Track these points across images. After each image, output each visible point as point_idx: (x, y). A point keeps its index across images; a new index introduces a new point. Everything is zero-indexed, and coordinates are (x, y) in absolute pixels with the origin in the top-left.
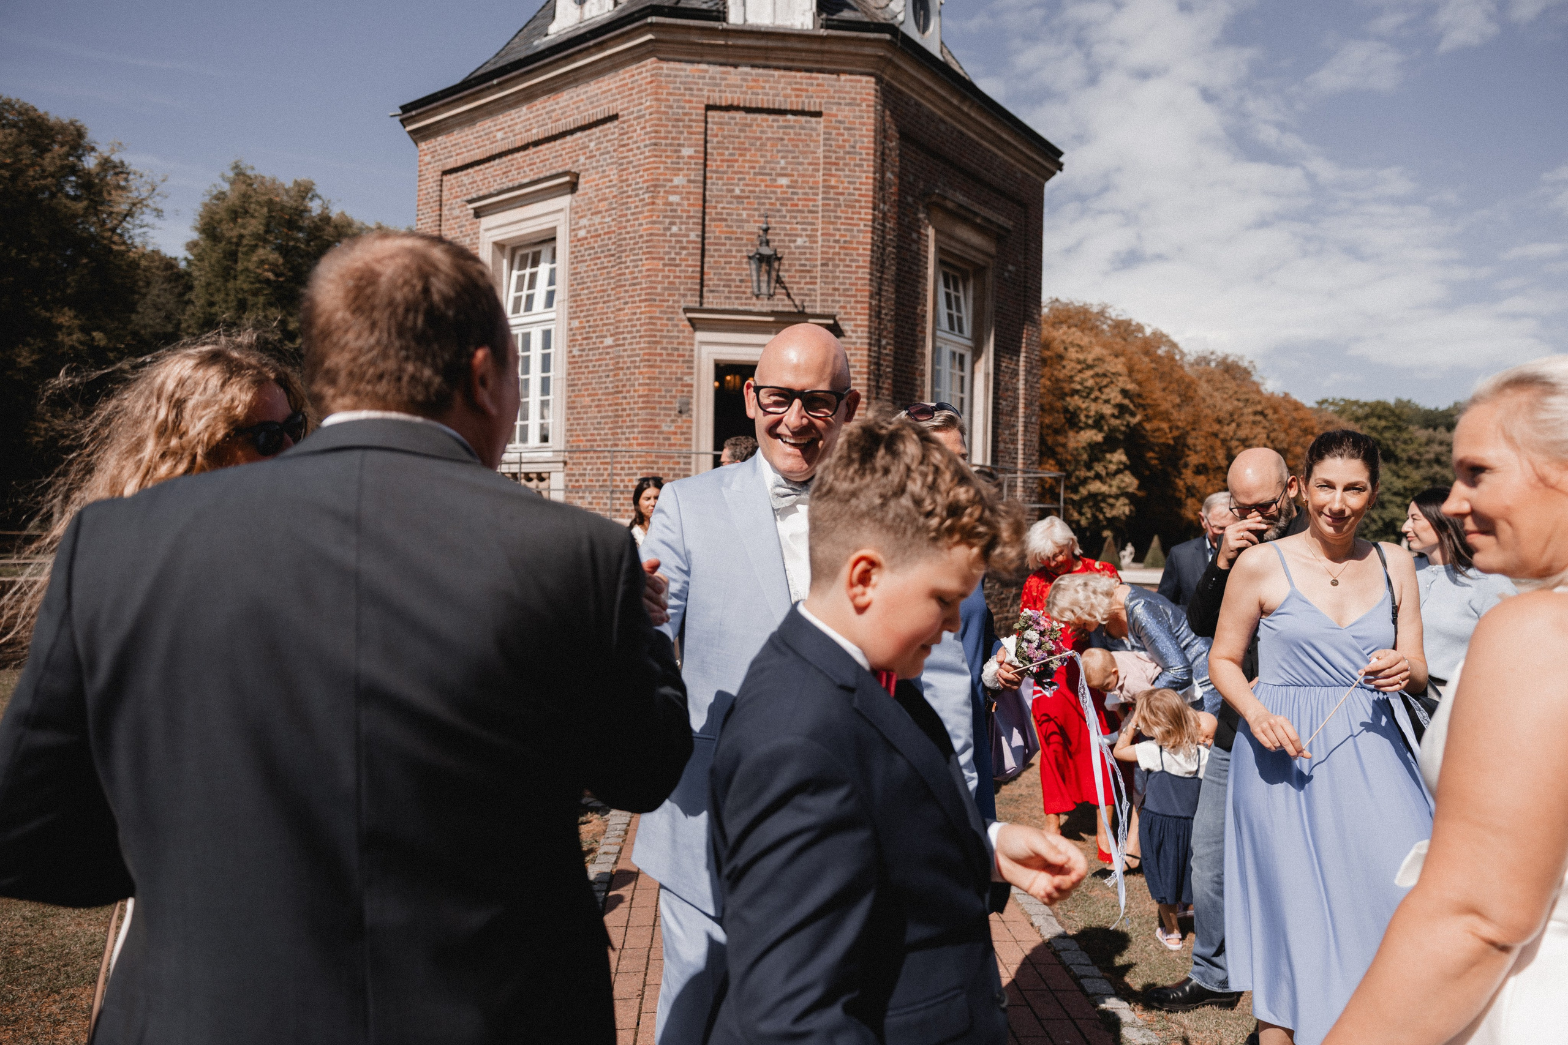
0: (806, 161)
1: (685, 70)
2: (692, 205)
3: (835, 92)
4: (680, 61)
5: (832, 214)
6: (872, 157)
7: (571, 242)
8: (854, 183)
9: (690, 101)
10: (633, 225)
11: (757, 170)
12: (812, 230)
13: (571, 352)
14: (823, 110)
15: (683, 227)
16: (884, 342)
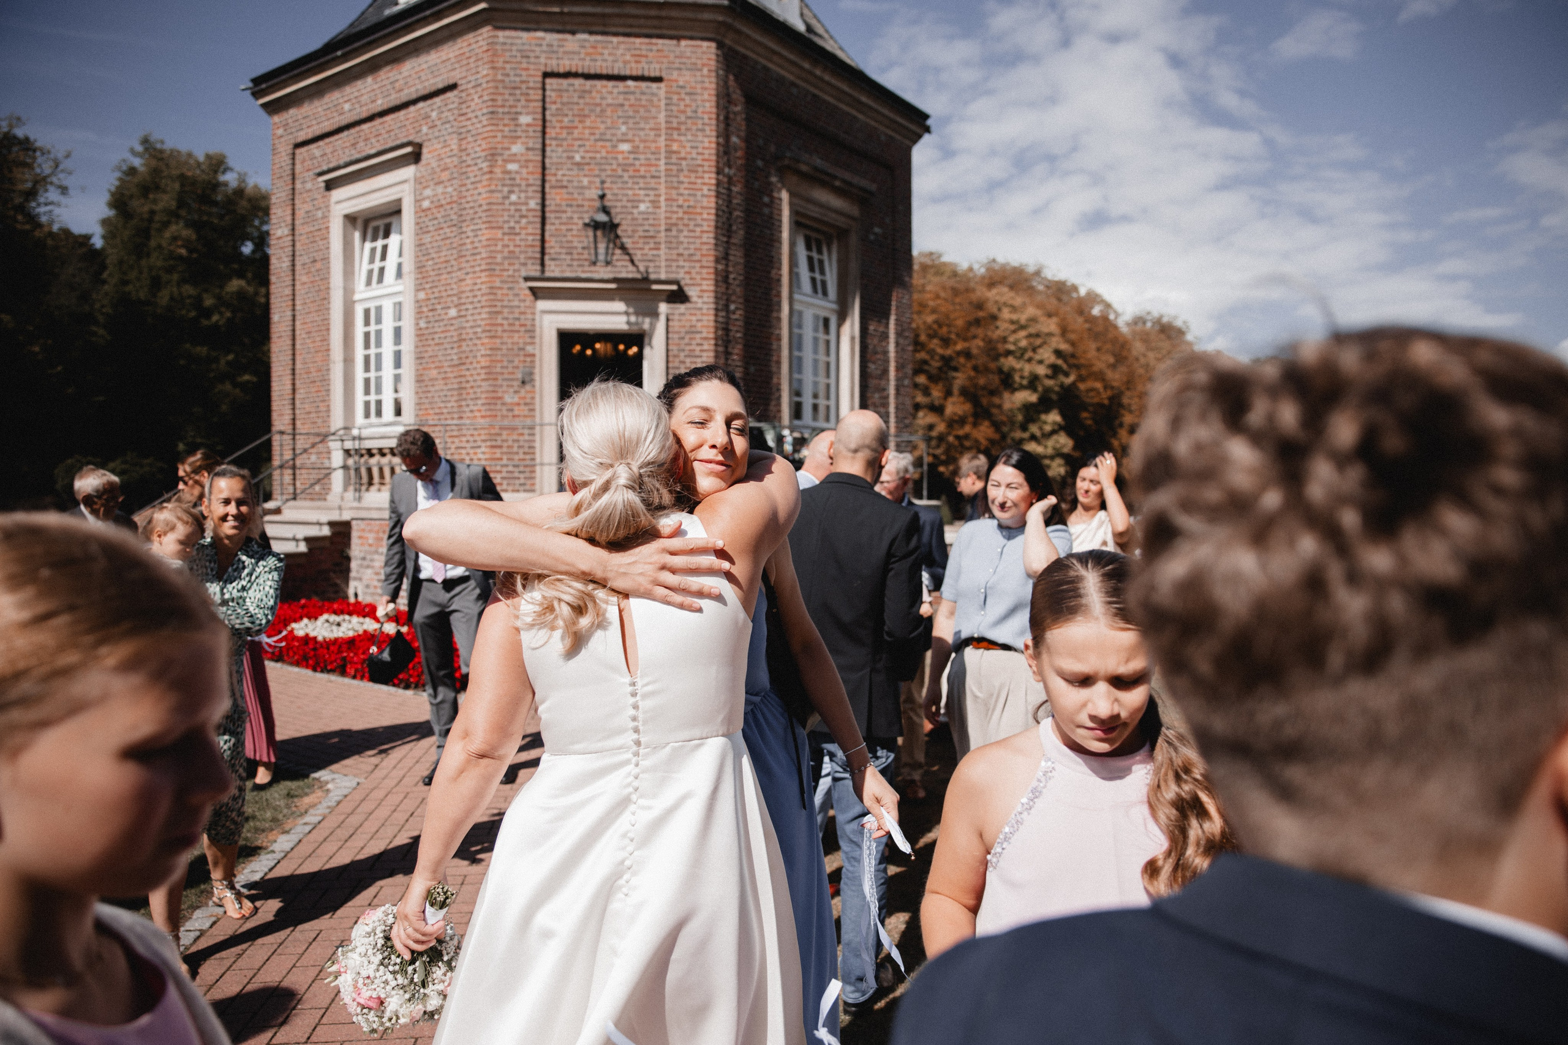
0: (648, 127)
1: (521, 38)
2: (532, 173)
3: (676, 57)
4: (515, 29)
5: (675, 179)
6: (714, 122)
7: (416, 212)
8: (697, 148)
9: (527, 69)
10: (472, 195)
11: (597, 137)
12: (655, 195)
13: (418, 324)
14: (664, 75)
15: (523, 195)
16: (732, 307)
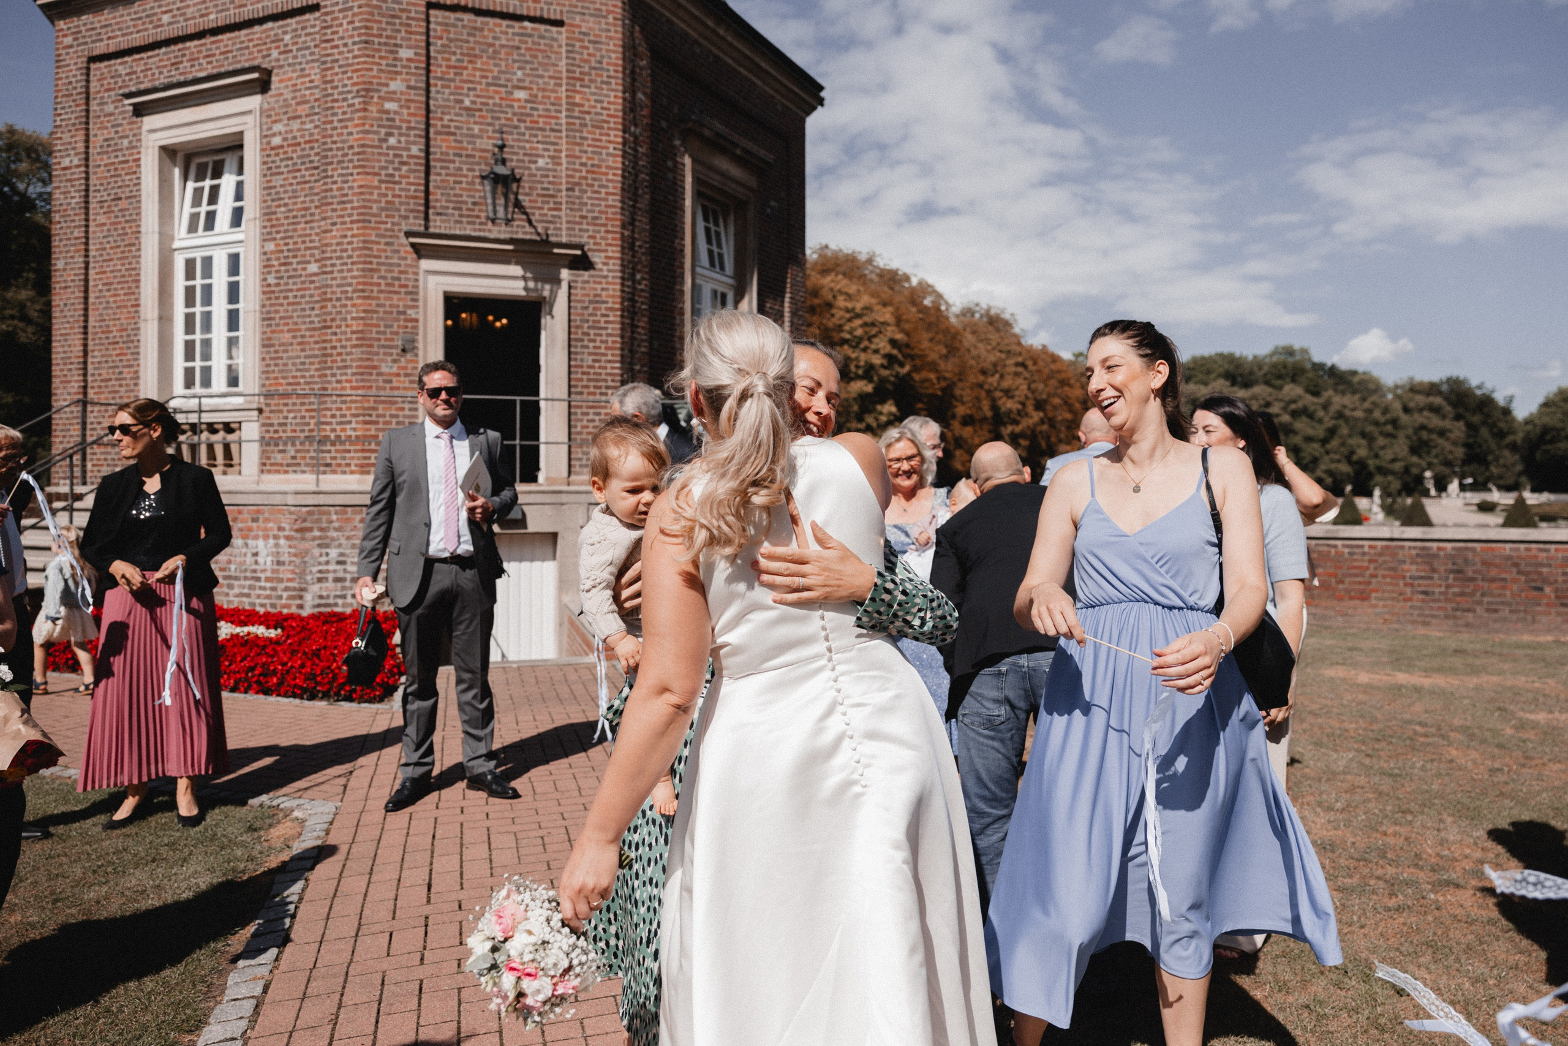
0: (546, 74)
2: (414, 115)
3: (578, 1)
5: (578, 135)
6: (620, 75)
7: (263, 150)
8: (601, 102)
10: (340, 135)
11: (490, 80)
12: (556, 150)
13: (265, 279)
14: (564, 19)
15: (403, 139)
16: (638, 277)
